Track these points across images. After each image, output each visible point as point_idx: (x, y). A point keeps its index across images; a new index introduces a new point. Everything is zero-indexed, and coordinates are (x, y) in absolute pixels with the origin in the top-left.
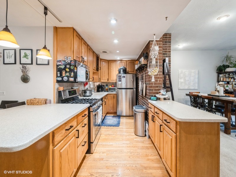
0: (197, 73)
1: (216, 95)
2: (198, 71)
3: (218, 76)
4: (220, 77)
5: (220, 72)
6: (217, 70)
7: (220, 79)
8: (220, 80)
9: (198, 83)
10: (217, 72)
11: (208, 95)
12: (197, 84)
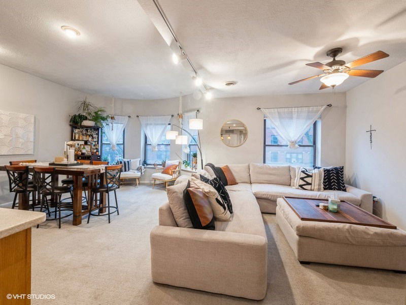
0: (33, 121)
1: (62, 163)
2: (35, 117)
3: (72, 132)
4: (75, 133)
5: (75, 126)
6: (70, 122)
7: (75, 136)
8: (75, 138)
9: (34, 142)
10: (70, 125)
11: (50, 164)
12: (33, 144)
